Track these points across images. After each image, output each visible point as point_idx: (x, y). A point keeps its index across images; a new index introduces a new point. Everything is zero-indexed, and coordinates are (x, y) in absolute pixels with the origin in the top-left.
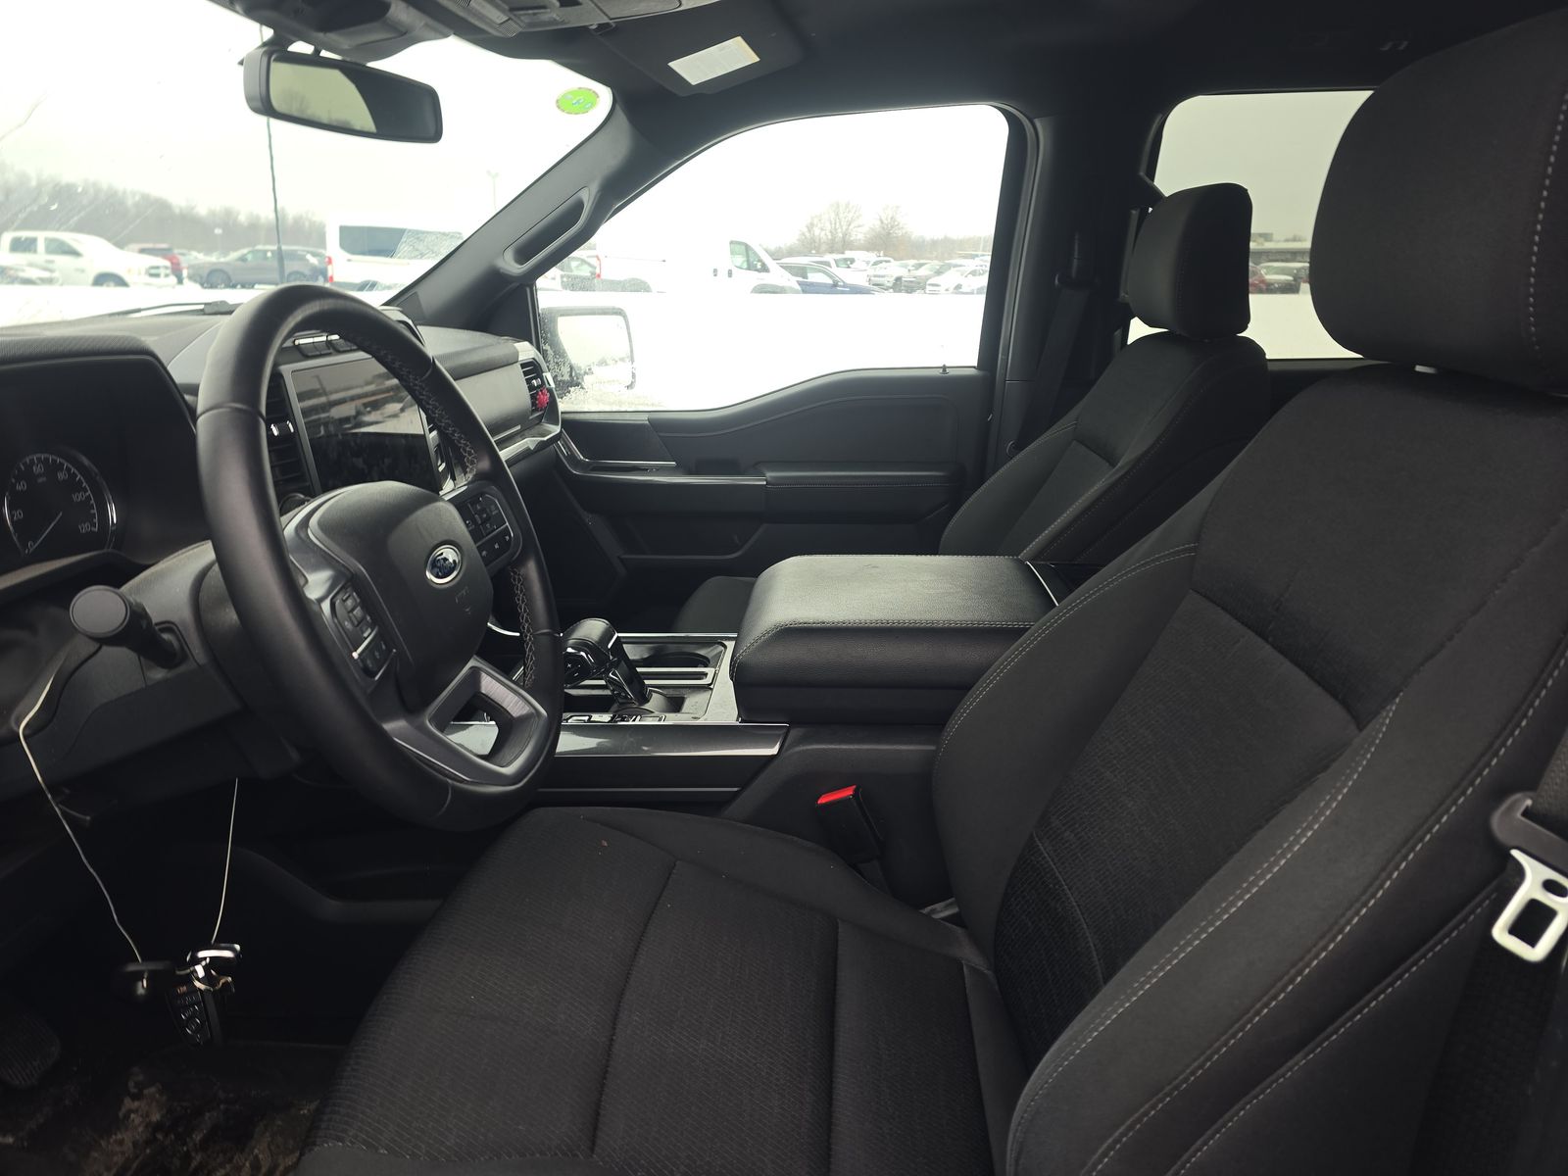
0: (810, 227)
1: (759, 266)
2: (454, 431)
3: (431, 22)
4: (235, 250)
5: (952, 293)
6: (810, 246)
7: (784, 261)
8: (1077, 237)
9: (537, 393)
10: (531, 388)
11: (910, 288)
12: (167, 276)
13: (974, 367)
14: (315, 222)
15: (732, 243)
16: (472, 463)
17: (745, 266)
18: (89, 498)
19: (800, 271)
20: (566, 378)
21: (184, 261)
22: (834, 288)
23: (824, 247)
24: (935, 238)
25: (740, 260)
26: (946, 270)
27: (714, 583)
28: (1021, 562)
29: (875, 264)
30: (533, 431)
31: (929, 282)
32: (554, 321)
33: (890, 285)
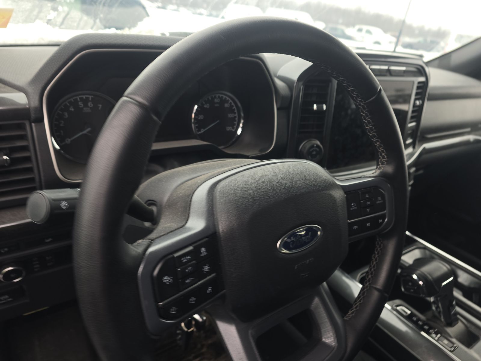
2: (377, 141)
16: (383, 163)
18: (235, 117)
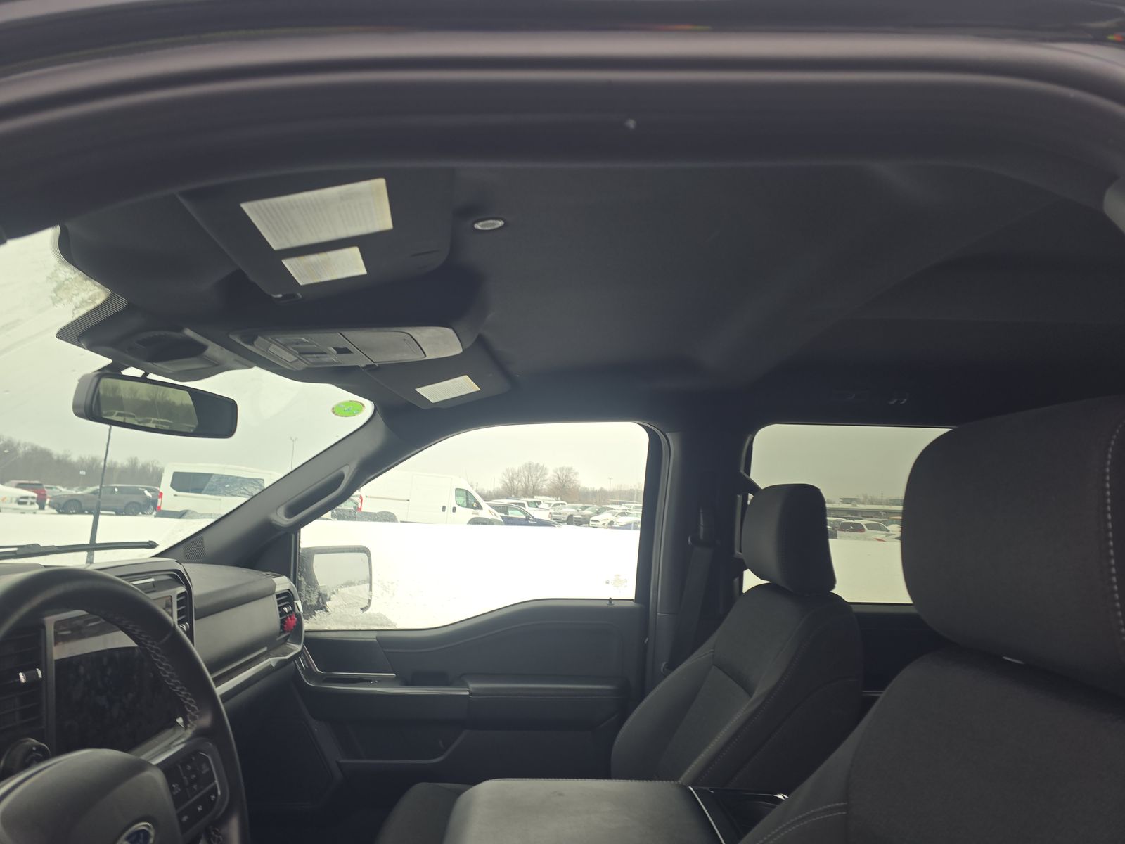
0: (512, 480)
1: (475, 506)
3: (237, 357)
4: (92, 486)
5: (608, 527)
6: (509, 492)
7: (494, 502)
8: (701, 511)
9: (286, 619)
10: (282, 613)
11: (581, 522)
12: (32, 503)
13: (632, 600)
14: (157, 468)
15: (457, 489)
16: (194, 718)
17: (465, 505)
19: (504, 509)
20: (314, 603)
21: (49, 493)
22: (528, 521)
23: (520, 493)
24: (595, 489)
25: (462, 500)
26: (603, 512)
27: (420, 788)
28: (684, 788)
29: (555, 505)
30: (278, 651)
31: (591, 519)
32: (311, 558)
33: (565, 520)
